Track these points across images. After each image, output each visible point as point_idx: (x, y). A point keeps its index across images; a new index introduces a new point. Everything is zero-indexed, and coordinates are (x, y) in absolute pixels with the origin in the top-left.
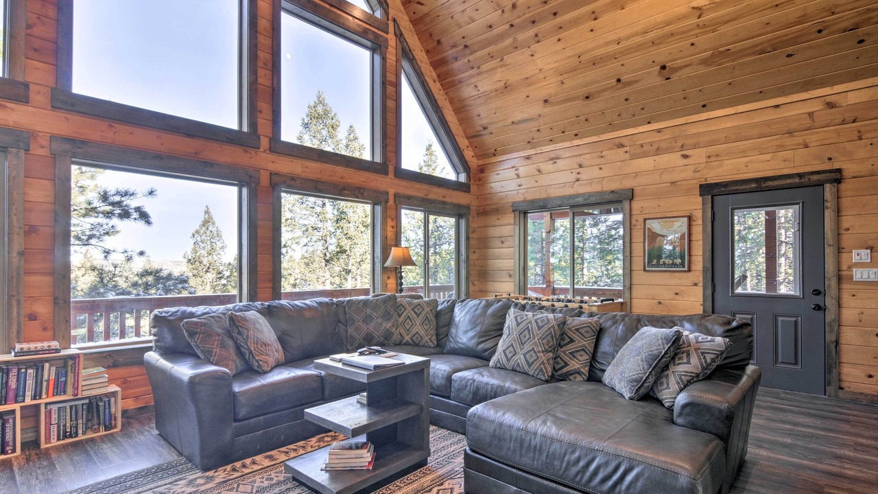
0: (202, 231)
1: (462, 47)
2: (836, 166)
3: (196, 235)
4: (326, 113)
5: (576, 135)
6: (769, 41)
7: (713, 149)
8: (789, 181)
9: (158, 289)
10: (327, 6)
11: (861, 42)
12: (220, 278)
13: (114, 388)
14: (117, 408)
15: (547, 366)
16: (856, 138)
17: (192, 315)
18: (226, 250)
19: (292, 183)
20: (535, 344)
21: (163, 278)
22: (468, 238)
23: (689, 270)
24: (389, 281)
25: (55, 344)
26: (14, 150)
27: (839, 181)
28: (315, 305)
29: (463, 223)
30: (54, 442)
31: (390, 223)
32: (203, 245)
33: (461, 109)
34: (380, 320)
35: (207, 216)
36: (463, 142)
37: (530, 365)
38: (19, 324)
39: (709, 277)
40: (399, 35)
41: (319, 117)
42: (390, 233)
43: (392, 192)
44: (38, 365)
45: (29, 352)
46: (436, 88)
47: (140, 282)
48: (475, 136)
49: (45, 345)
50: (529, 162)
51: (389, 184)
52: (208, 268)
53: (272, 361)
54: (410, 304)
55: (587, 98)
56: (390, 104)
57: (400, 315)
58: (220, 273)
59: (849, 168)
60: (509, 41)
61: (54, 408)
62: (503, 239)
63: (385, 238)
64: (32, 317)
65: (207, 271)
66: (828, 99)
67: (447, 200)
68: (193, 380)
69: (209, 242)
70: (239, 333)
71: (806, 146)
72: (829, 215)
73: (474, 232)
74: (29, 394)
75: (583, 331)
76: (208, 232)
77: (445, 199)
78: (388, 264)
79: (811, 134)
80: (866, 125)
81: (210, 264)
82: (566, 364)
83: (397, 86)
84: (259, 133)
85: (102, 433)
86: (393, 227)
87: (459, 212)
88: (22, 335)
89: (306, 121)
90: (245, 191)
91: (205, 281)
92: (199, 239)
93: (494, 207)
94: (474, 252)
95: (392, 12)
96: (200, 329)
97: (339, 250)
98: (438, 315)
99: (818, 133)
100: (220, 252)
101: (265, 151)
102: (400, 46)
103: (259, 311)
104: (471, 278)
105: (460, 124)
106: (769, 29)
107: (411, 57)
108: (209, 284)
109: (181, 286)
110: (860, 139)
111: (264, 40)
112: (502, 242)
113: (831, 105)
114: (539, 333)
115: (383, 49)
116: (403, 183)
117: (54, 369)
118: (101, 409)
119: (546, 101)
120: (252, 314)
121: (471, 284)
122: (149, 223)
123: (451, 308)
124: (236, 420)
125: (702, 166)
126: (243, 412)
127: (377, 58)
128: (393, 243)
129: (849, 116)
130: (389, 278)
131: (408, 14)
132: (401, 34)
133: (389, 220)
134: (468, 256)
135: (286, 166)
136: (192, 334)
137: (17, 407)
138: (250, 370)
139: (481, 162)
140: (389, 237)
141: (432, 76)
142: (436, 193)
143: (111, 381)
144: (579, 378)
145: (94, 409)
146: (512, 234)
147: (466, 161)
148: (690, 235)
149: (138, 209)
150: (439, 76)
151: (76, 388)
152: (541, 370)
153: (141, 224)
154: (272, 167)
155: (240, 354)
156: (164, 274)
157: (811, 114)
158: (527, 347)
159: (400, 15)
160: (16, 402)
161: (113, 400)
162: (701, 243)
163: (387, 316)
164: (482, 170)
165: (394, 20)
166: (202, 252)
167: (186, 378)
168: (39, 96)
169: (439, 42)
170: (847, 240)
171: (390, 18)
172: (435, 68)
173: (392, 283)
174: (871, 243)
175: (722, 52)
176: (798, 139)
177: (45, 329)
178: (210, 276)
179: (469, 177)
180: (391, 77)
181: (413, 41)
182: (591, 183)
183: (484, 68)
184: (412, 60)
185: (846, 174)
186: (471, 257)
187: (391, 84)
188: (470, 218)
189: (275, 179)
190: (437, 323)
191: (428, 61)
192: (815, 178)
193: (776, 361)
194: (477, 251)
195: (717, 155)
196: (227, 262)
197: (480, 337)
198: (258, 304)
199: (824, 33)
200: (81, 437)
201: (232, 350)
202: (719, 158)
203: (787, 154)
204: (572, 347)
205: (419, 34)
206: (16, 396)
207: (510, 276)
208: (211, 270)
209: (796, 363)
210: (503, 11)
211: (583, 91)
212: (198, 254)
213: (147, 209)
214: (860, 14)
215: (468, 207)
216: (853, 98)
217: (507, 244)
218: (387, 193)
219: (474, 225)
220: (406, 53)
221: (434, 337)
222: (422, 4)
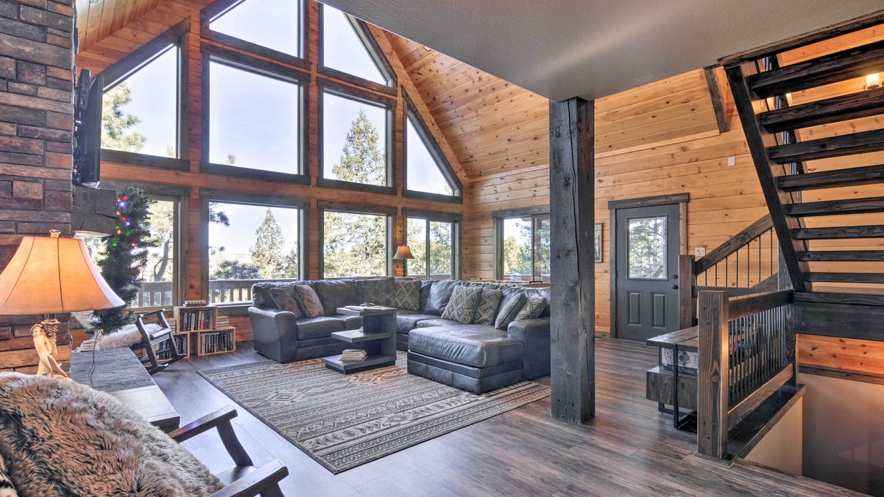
0: (264, 228)
1: (450, 102)
2: (687, 191)
3: (260, 232)
4: (367, 128)
5: (533, 163)
6: (639, 107)
7: (617, 177)
8: (660, 200)
9: (236, 277)
10: (354, 86)
11: (693, 110)
12: (279, 269)
13: (231, 328)
14: (234, 339)
15: (468, 316)
16: (697, 172)
17: (274, 286)
18: (285, 244)
19: (331, 205)
20: (463, 304)
21: (239, 268)
22: (460, 238)
23: (603, 262)
24: (398, 270)
25: (204, 301)
26: (183, 197)
27: (688, 201)
28: (343, 283)
29: (457, 226)
30: (203, 354)
31: (398, 229)
32: (265, 241)
33: (454, 142)
34: (383, 293)
35: (268, 215)
36: (456, 166)
37: (459, 317)
38: (186, 290)
39: (614, 266)
40: (406, 96)
41: (361, 132)
42: (398, 235)
43: (400, 207)
44: (196, 312)
45: (192, 305)
46: (435, 130)
47: (222, 271)
48: (465, 162)
49: (199, 301)
50: (503, 181)
51: (398, 202)
52: (270, 261)
53: (316, 312)
54: (403, 283)
55: (536, 138)
56: (399, 145)
57: (396, 290)
58: (280, 265)
59: (694, 193)
60: (480, 100)
61: (204, 335)
62: (486, 238)
63: (394, 240)
64: (191, 287)
65: (268, 263)
66: (682, 145)
67: (443, 210)
68: (277, 316)
69: (270, 238)
70: (299, 296)
71: (670, 177)
72: (682, 224)
73: (466, 233)
74: (193, 326)
75: (491, 297)
76: (270, 229)
77: (441, 210)
78: (395, 257)
79: (673, 168)
80: (702, 164)
81: (271, 257)
82: (481, 316)
83: (404, 131)
84: (310, 174)
85: (226, 351)
86: (401, 232)
87: (453, 218)
88: (187, 297)
89: (350, 135)
90: (302, 211)
91: (267, 272)
92: (262, 235)
93: (480, 214)
94: (466, 248)
95: (400, 81)
96: (279, 292)
97: (376, 245)
98: (421, 291)
99: (677, 168)
100: (279, 246)
101: (314, 186)
102: (406, 104)
103: (310, 286)
104: (464, 268)
105: (454, 154)
106: (637, 100)
107: (415, 110)
108: (270, 274)
109: (253, 274)
110: (700, 173)
111: (313, 116)
112: (486, 241)
113: (684, 149)
114: (466, 298)
115: (394, 108)
116: (409, 200)
117: (203, 314)
118: (226, 338)
119: (509, 140)
120: (306, 287)
121: (463, 273)
122: (227, 224)
123: (429, 287)
124: (298, 340)
125: (610, 188)
126: (301, 336)
127: (390, 113)
128: (401, 242)
129: (694, 157)
130: (398, 267)
131: (412, 79)
132: (407, 95)
133: (398, 227)
134: (460, 252)
135: (327, 194)
136: (275, 296)
137: (188, 332)
138: (305, 316)
139: (471, 181)
140: (398, 239)
141: (431, 121)
142: (435, 206)
143: (231, 324)
144: (487, 323)
145: (222, 338)
146: (492, 235)
147: (459, 180)
148: (603, 236)
149: (220, 214)
150: (436, 121)
151: (214, 325)
152: (465, 319)
153: (222, 225)
154: (318, 196)
155: (300, 307)
156: (240, 265)
157: (672, 155)
158: (459, 306)
159: (406, 81)
160: (187, 330)
161: (231, 334)
162: (609, 243)
163: (387, 291)
164: (472, 186)
165: (402, 86)
166: (264, 246)
167: (273, 316)
168: (194, 167)
169: (434, 98)
170: (692, 242)
171: (399, 85)
172: (433, 115)
173: (400, 270)
174: (705, 244)
175: (613, 113)
176: (666, 171)
177: (197, 294)
178: (272, 267)
179: (461, 192)
180: (399, 127)
181: (416, 98)
182: (543, 198)
183: (466, 117)
184: (415, 112)
185: (691, 196)
186: (463, 252)
187: (400, 131)
188: (463, 223)
189: (320, 203)
190: (420, 295)
191: (428, 111)
192: (674, 198)
193: (653, 324)
194: (468, 247)
195: (619, 181)
196: (286, 256)
197: (442, 303)
198: (309, 281)
199: (670, 103)
200: (215, 353)
201: (295, 305)
202: (620, 183)
203: (659, 182)
204: (485, 306)
205: (420, 93)
206: (187, 327)
207: (491, 266)
208: (271, 262)
209: (664, 326)
210: (473, 82)
211: (532, 134)
212: (261, 248)
213: (227, 214)
214: (687, 93)
215: (461, 215)
216: (697, 145)
217: (488, 242)
218: (397, 208)
219: (465, 228)
220: (411, 107)
221: (418, 304)
222: (421, 74)
